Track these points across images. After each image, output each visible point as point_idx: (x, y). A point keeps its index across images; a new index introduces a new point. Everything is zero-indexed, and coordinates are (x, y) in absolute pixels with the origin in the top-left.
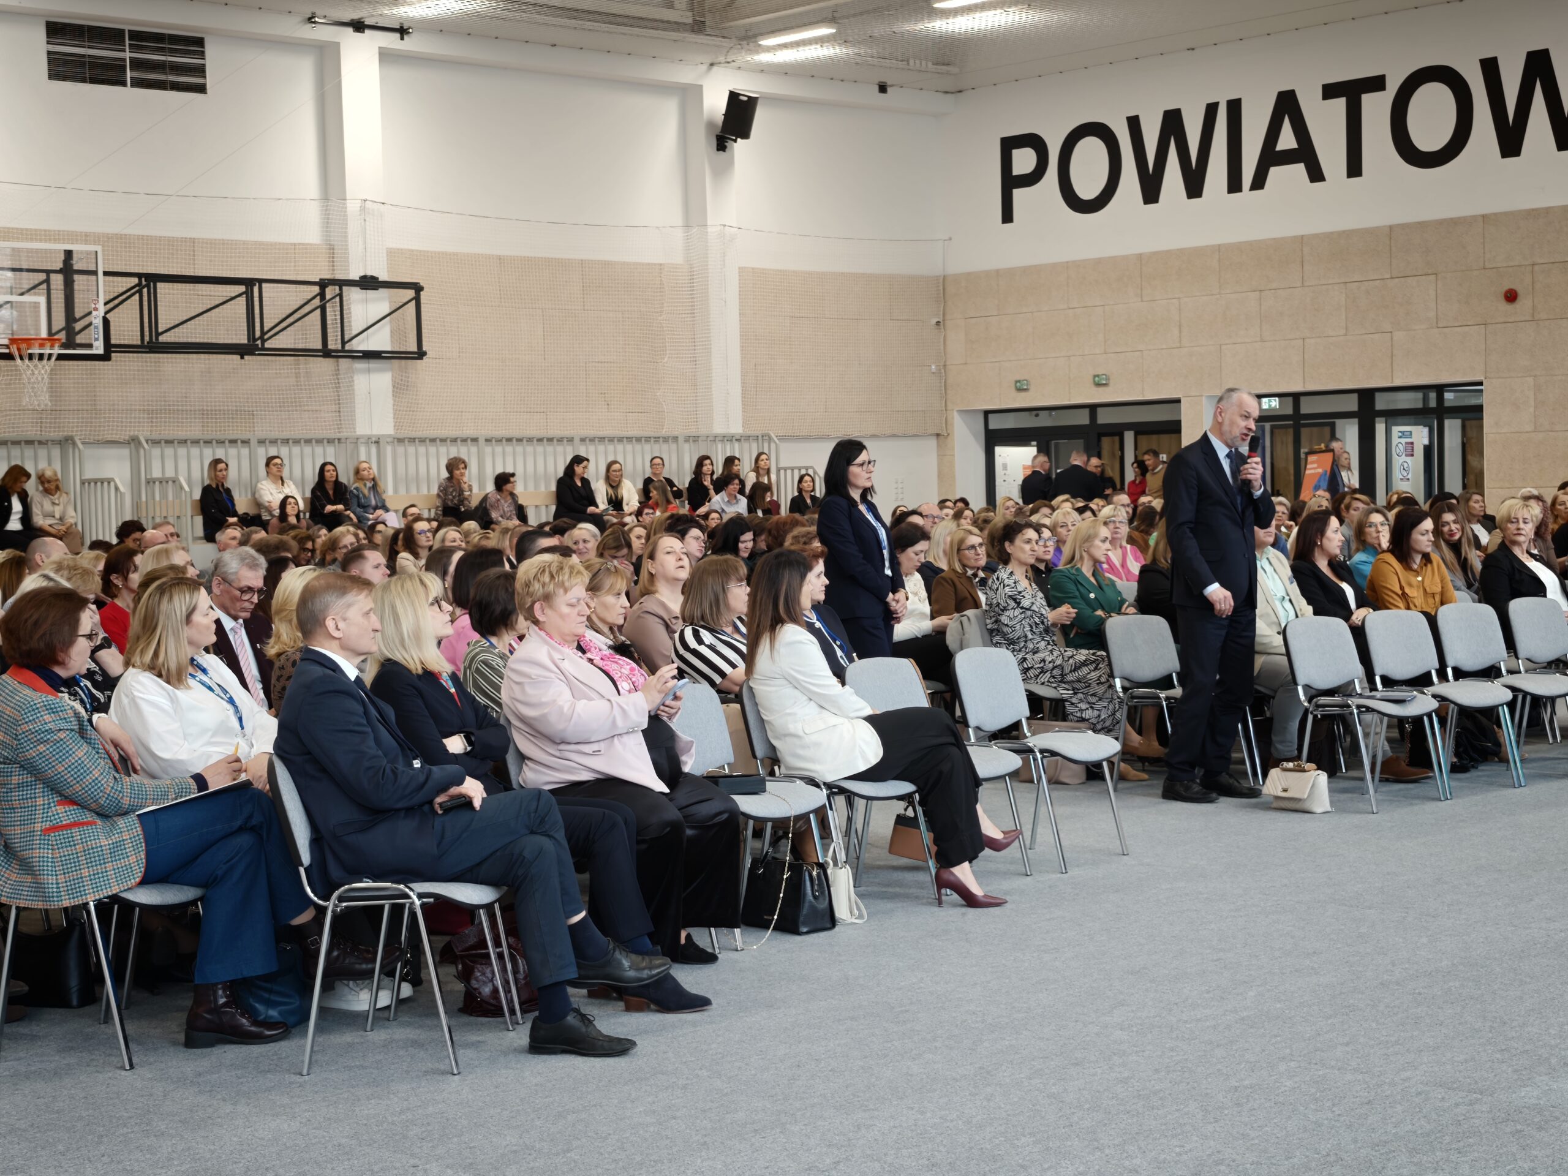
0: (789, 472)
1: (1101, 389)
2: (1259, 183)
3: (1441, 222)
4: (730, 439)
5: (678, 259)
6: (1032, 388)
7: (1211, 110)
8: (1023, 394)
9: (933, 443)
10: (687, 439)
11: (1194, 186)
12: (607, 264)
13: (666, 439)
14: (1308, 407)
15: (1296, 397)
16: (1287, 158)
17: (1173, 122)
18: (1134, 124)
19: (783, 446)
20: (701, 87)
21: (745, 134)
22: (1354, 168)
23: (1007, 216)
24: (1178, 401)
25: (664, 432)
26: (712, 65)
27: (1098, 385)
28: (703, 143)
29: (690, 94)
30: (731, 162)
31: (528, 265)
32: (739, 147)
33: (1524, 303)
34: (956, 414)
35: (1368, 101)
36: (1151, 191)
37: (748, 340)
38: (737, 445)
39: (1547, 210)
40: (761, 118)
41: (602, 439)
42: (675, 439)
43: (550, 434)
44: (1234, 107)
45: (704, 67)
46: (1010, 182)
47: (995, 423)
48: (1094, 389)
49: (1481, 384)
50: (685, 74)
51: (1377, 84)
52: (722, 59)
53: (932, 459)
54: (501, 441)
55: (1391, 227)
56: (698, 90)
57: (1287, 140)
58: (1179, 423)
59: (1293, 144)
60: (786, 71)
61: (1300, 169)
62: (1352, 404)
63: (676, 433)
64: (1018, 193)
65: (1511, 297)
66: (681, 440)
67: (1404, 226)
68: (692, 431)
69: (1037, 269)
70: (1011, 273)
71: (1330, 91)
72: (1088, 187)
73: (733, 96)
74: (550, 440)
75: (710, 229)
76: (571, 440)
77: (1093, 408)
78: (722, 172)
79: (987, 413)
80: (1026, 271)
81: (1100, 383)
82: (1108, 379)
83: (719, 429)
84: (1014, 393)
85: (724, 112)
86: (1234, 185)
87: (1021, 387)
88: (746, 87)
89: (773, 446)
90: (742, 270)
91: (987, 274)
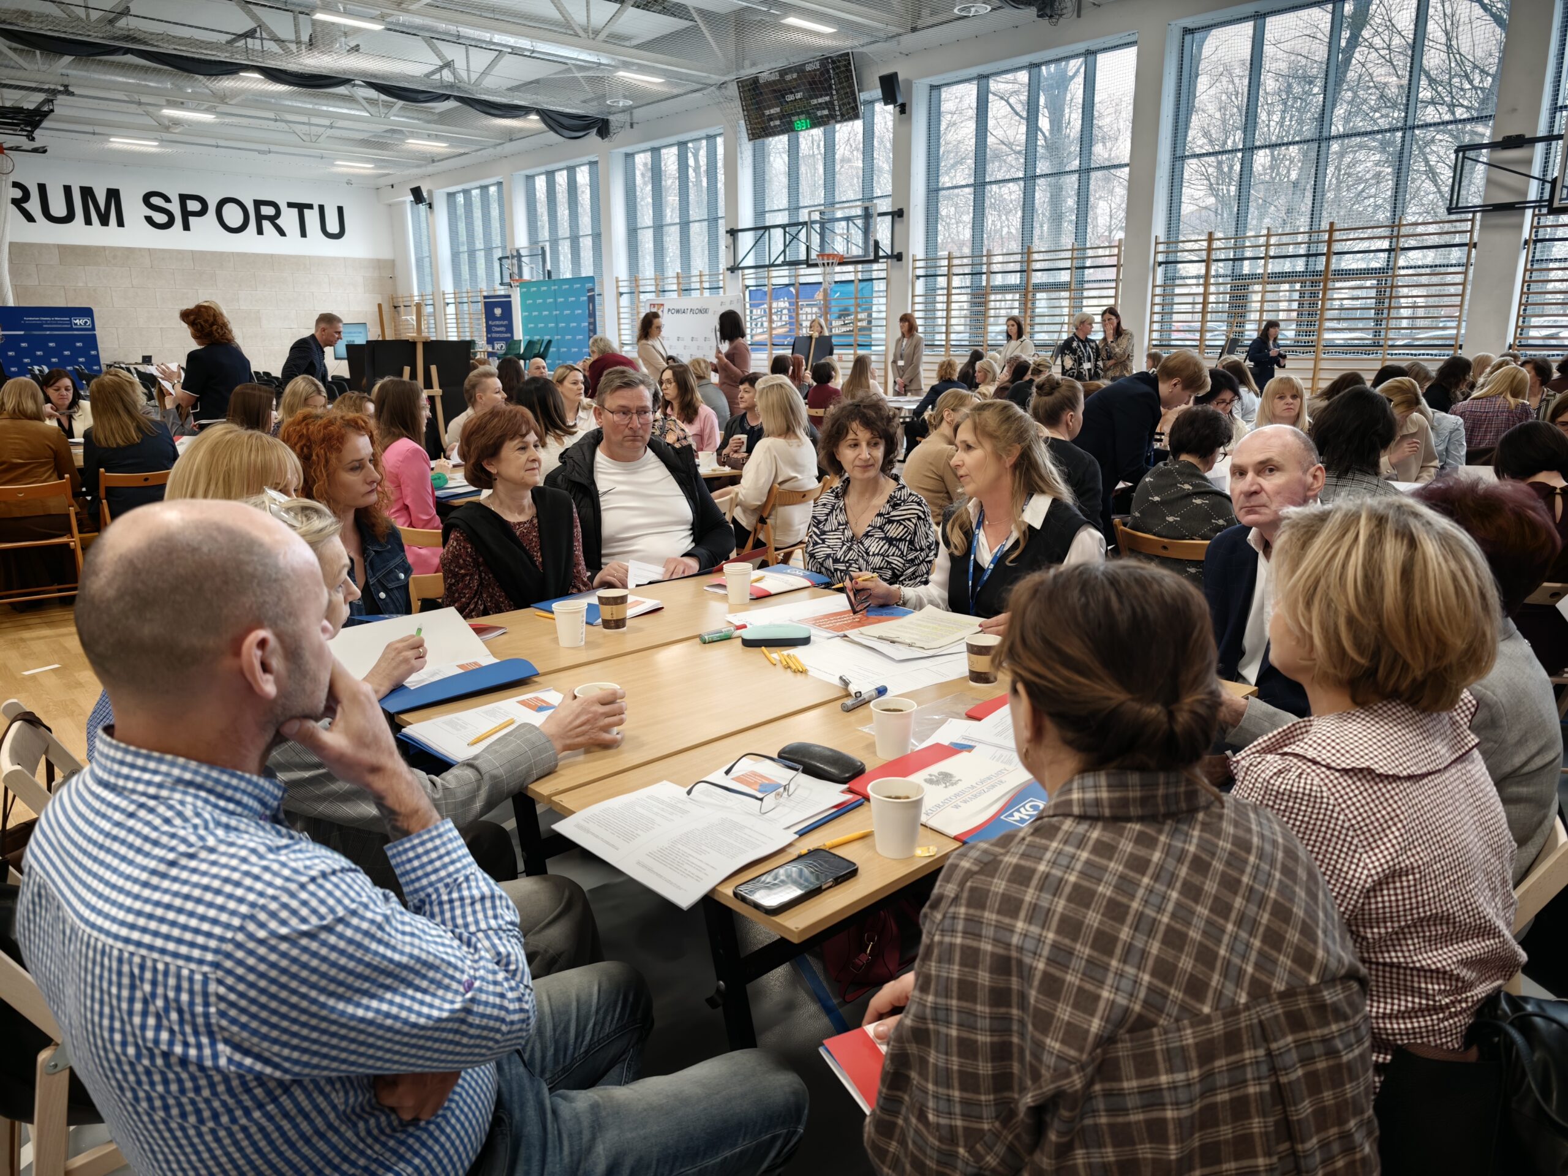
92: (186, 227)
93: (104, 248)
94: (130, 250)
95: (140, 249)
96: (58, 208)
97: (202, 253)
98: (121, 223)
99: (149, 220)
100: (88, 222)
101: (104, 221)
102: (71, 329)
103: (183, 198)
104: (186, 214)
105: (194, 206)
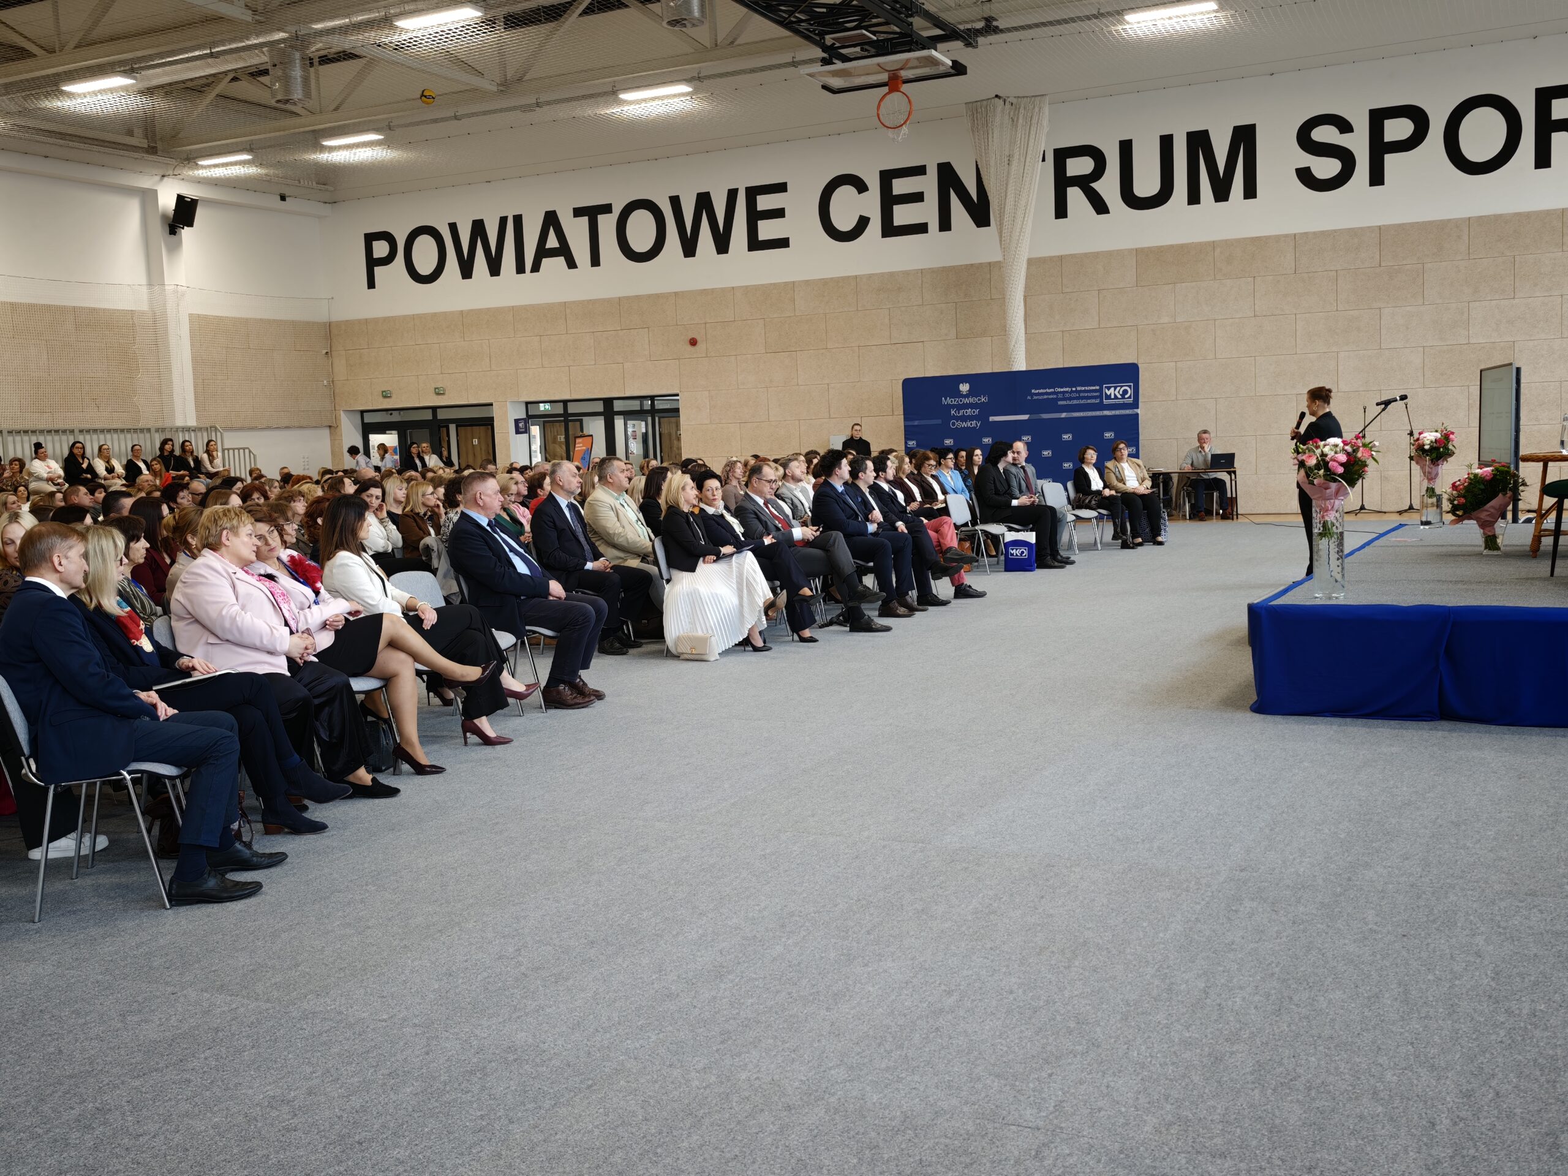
0: (231, 452)
1: (440, 397)
2: (536, 268)
3: (649, 296)
4: (188, 429)
5: (145, 307)
6: (394, 396)
7: (503, 221)
8: (388, 400)
9: (327, 431)
10: (157, 430)
11: (495, 269)
12: (93, 310)
13: (142, 430)
14: (572, 408)
15: (565, 402)
16: (553, 253)
17: (478, 228)
18: (453, 227)
19: (226, 435)
20: (156, 191)
21: (190, 224)
22: (595, 261)
23: (371, 284)
24: (491, 405)
25: (140, 425)
26: (163, 176)
27: (438, 394)
28: (159, 230)
29: (148, 197)
30: (179, 243)
31: (32, 309)
32: (186, 232)
33: (701, 346)
34: (342, 413)
35: (602, 219)
36: (467, 271)
37: (196, 361)
38: (193, 434)
39: (713, 291)
40: (201, 215)
41: (95, 431)
42: (149, 430)
43: (56, 427)
44: (518, 220)
45: (158, 178)
46: (372, 263)
47: (369, 419)
48: (435, 397)
49: (677, 395)
50: (145, 182)
51: (607, 209)
52: (171, 172)
53: (327, 442)
54: (20, 432)
55: (619, 298)
56: (154, 193)
57: (552, 242)
58: (492, 419)
59: (557, 245)
60: (216, 183)
61: (561, 260)
62: (599, 407)
63: (149, 426)
64: (378, 270)
65: (693, 342)
66: (153, 430)
67: (628, 298)
68: (160, 425)
69: (393, 319)
70: (376, 321)
71: (578, 212)
72: (425, 267)
73: (180, 199)
74: (57, 431)
75: (167, 287)
76: (72, 431)
77: (434, 409)
78: (175, 248)
79: (362, 412)
80: (386, 320)
81: (439, 392)
82: (444, 390)
83: (179, 423)
84: (381, 399)
85: (174, 208)
86: (520, 269)
87: (386, 395)
88: (190, 192)
89: (219, 434)
90: (191, 315)
91: (359, 321)
92: (1377, 177)
93: (1213, 245)
94: (1259, 242)
95: (1277, 238)
96: (1146, 184)
97: (1401, 228)
98: (1250, 192)
99: (1305, 176)
100: (1194, 198)
101: (1221, 193)
102: (1098, 407)
103: (1378, 118)
104: (1379, 148)
105: (1397, 129)
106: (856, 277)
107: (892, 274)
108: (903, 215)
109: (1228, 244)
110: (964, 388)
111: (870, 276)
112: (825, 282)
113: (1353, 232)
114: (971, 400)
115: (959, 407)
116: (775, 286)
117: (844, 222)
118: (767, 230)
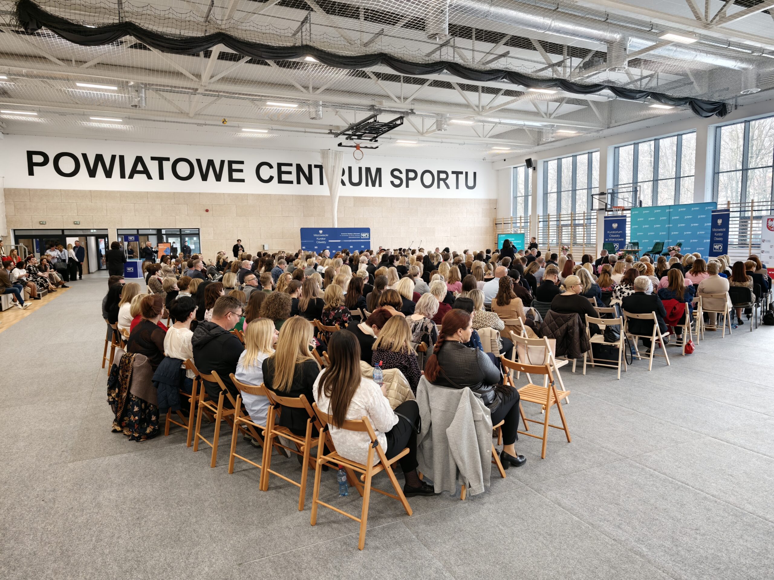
2: (131, 177)
3: (187, 193)
6: (47, 224)
7: (113, 157)
8: (43, 225)
11: (108, 175)
15: (138, 230)
16: (140, 172)
17: (99, 157)
18: (84, 155)
22: (161, 177)
23: (31, 173)
24: (107, 229)
27: (76, 224)
33: (210, 212)
35: (165, 163)
36: (92, 174)
39: (215, 194)
44: (122, 158)
46: (32, 164)
47: (17, 233)
48: (74, 225)
49: (199, 228)
51: (168, 159)
55: (174, 192)
57: (140, 168)
59: (142, 169)
61: (144, 175)
62: (154, 232)
64: (35, 168)
65: (207, 211)
67: (178, 193)
69: (48, 191)
70: (36, 190)
71: (153, 159)
72: (67, 170)
79: (14, 230)
80: (43, 190)
82: (79, 222)
84: (39, 225)
86: (123, 177)
87: (42, 223)
92: (407, 186)
93: (372, 197)
95: (388, 198)
96: (355, 179)
97: (413, 199)
98: (380, 185)
99: (392, 183)
100: (367, 185)
101: (374, 185)
102: (360, 239)
103: (408, 171)
104: (408, 179)
105: (412, 175)
106: (270, 195)
107: (283, 195)
108: (285, 177)
109: (376, 198)
110: (321, 232)
111: (275, 195)
112: (259, 195)
113: (404, 199)
114: (323, 235)
115: (319, 237)
116: (240, 194)
117: (265, 177)
118: (236, 175)
